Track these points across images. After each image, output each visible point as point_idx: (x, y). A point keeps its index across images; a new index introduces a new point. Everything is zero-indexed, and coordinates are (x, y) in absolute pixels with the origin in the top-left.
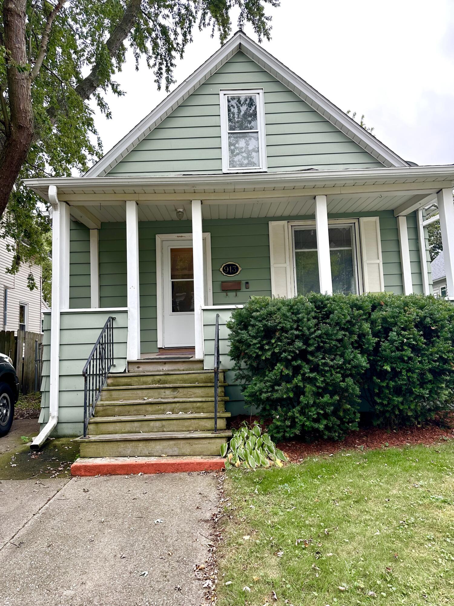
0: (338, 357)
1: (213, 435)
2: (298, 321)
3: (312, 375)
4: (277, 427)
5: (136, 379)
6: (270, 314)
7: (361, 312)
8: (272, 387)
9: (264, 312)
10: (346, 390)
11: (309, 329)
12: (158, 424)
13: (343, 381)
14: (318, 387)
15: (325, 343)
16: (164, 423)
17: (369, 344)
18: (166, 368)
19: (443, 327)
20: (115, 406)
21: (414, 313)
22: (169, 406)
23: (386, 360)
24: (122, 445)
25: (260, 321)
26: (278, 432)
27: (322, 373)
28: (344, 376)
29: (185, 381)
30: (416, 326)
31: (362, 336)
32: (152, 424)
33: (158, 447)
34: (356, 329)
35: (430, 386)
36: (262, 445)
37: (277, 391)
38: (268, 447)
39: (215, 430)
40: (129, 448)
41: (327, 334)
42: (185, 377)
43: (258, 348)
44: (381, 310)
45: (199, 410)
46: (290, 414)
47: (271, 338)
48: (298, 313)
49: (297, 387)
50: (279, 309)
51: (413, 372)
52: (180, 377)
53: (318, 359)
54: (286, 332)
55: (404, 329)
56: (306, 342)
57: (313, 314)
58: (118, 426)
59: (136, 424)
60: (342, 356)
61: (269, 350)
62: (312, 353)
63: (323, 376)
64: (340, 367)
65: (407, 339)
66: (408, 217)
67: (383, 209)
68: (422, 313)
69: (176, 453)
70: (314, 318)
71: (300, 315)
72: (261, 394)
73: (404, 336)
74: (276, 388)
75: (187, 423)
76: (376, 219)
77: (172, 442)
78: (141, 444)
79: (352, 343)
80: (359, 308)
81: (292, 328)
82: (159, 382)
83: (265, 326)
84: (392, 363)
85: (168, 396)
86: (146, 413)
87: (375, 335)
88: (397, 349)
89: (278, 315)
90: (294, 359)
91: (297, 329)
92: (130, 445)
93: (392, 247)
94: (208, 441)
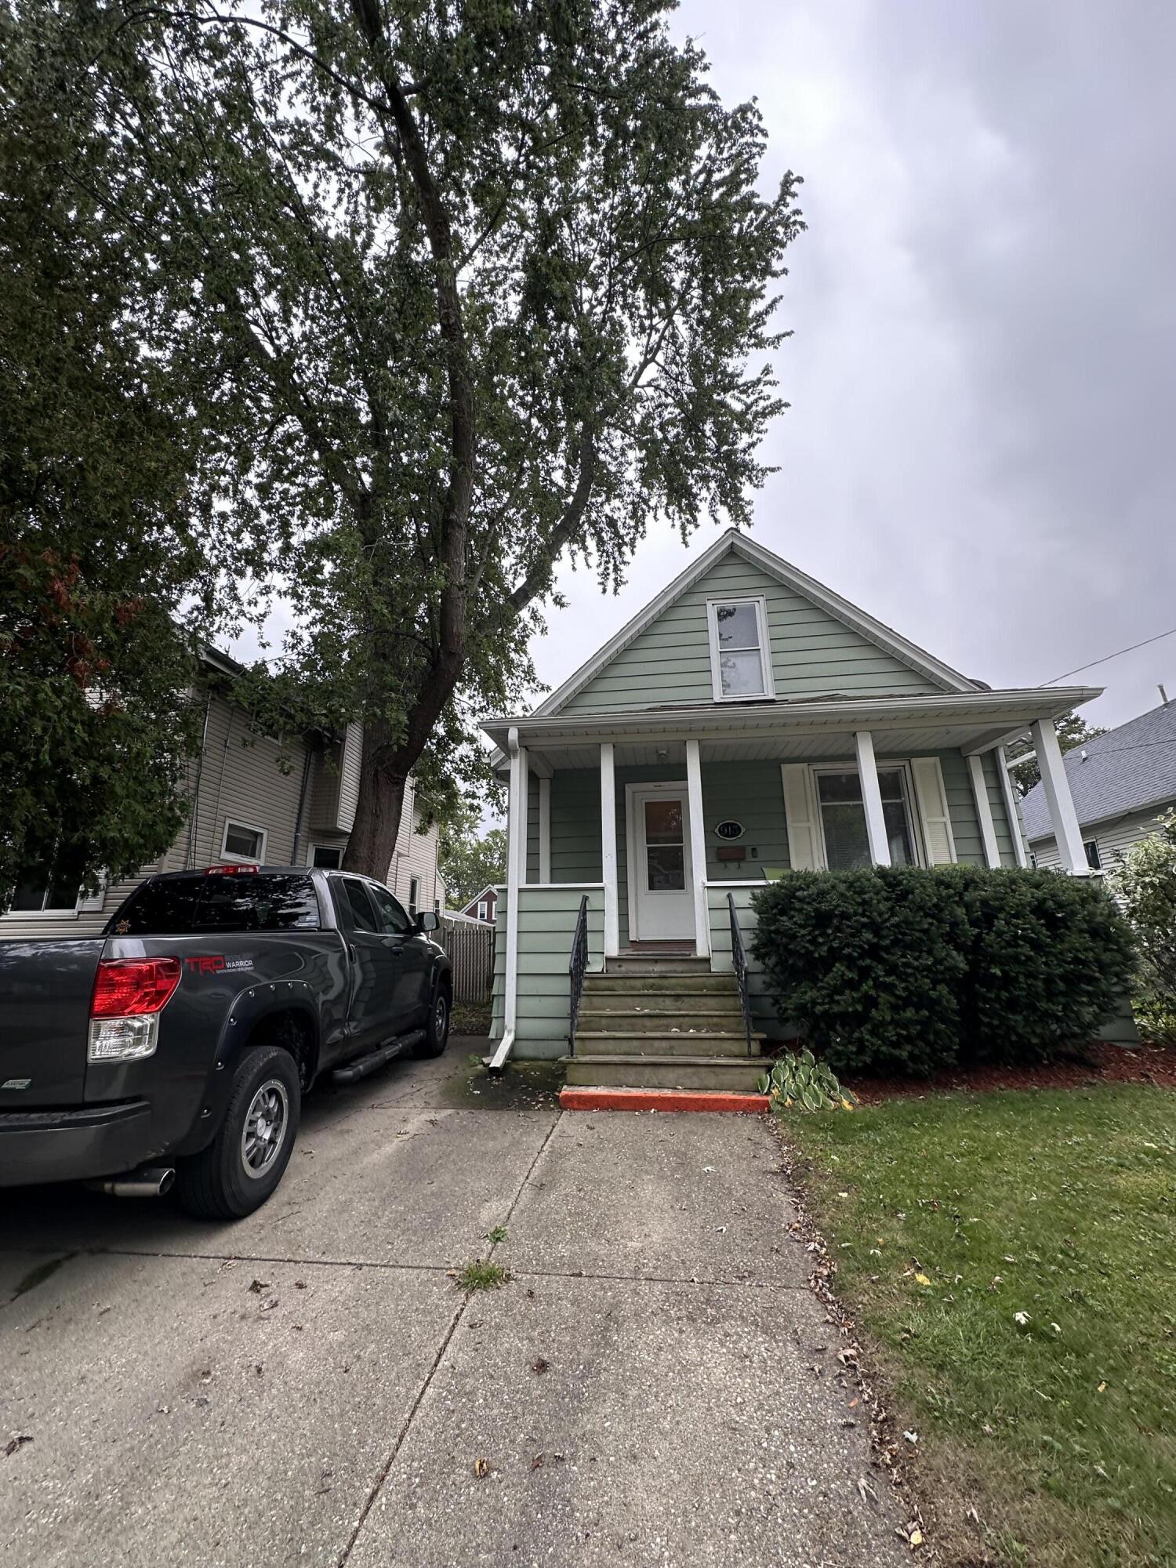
0: (925, 955)
1: (747, 1063)
2: (864, 903)
3: (888, 980)
4: (838, 1053)
5: (620, 982)
6: (822, 894)
7: (952, 891)
8: (830, 996)
9: (813, 890)
10: (938, 1002)
11: (881, 914)
12: (665, 1044)
13: (934, 989)
14: (898, 997)
15: (904, 934)
16: (673, 1043)
17: (966, 936)
18: (658, 968)
19: (1074, 913)
20: (601, 1017)
21: (1027, 894)
22: (674, 1021)
23: (994, 960)
24: (622, 1069)
25: (809, 903)
26: (839, 1060)
27: (903, 977)
28: (935, 983)
29: (688, 987)
30: (1032, 912)
31: (954, 924)
32: (656, 1043)
33: (671, 1075)
34: (946, 915)
35: (1062, 1000)
36: (819, 1080)
37: (838, 1002)
38: (829, 1083)
39: (750, 1056)
40: (631, 1075)
41: (906, 922)
42: (688, 981)
43: (809, 941)
44: (976, 888)
45: (718, 1028)
46: (856, 1035)
47: (828, 927)
48: (861, 892)
49: (866, 996)
50: (833, 887)
51: (1036, 978)
52: (681, 981)
53: (896, 957)
54: (848, 918)
55: (1016, 916)
56: (877, 932)
57: (884, 894)
58: (611, 1045)
59: (635, 1043)
60: (930, 952)
61: (823, 944)
62: (887, 949)
63: (903, 981)
64: (928, 968)
65: (1023, 930)
66: (982, 756)
67: (946, 745)
68: (1039, 894)
69: (696, 1085)
70: (887, 899)
71: (866, 896)
72: (813, 1007)
73: (1017, 926)
74: (837, 998)
75: (705, 1045)
76: (935, 760)
77: (690, 1070)
78: (648, 1071)
79: (942, 935)
80: (948, 886)
81: (856, 914)
82: (652, 987)
83: (816, 910)
84: (1002, 964)
85: (669, 1007)
86: (644, 1029)
87: (974, 923)
88: (1009, 944)
89: (834, 895)
90: (861, 957)
91: (863, 915)
92: (632, 1071)
93: (961, 799)
94: (740, 1070)
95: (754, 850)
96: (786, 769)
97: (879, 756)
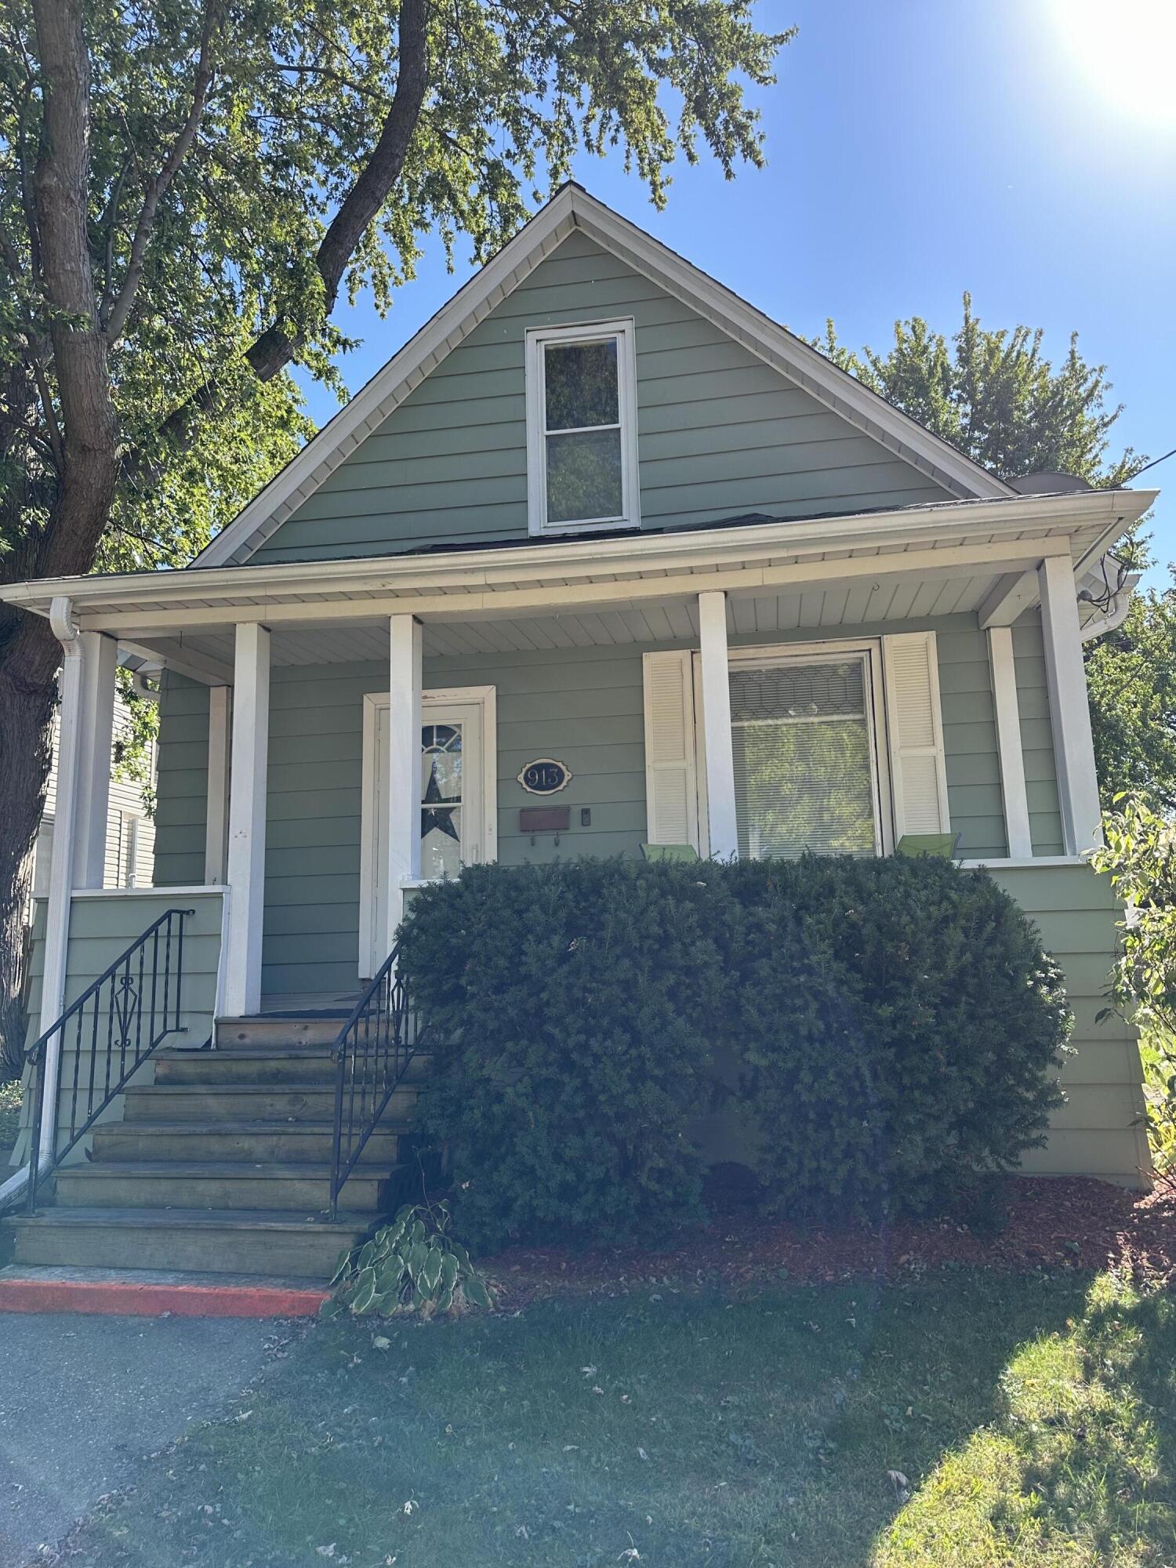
12: (215, 1188)
16: (229, 1186)
18: (308, 1038)
22: (262, 1143)
39: (332, 1212)
40: (124, 1247)
52: (325, 1065)
66: (1016, 628)
76: (929, 637)
77: (223, 1239)
78: (152, 1239)
92: (126, 1240)
93: (972, 711)
95: (586, 812)
96: (650, 660)
97: (735, 639)
